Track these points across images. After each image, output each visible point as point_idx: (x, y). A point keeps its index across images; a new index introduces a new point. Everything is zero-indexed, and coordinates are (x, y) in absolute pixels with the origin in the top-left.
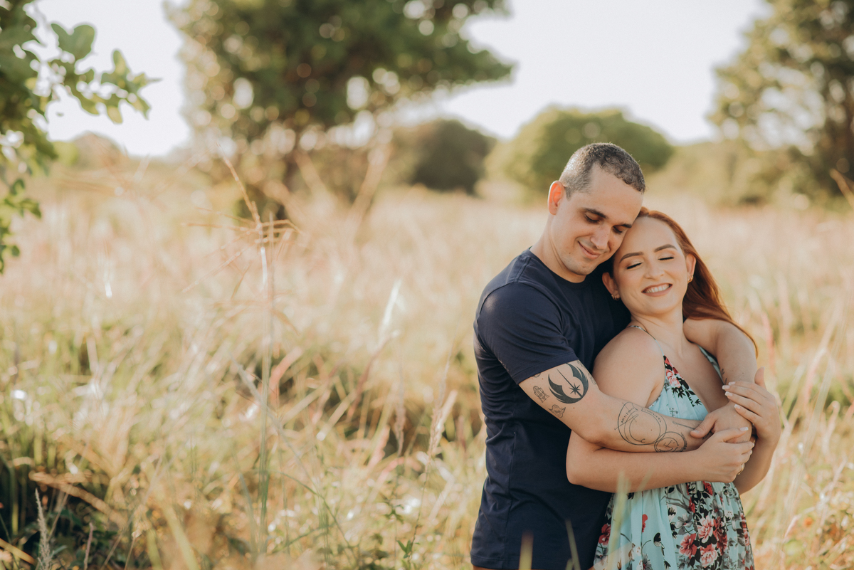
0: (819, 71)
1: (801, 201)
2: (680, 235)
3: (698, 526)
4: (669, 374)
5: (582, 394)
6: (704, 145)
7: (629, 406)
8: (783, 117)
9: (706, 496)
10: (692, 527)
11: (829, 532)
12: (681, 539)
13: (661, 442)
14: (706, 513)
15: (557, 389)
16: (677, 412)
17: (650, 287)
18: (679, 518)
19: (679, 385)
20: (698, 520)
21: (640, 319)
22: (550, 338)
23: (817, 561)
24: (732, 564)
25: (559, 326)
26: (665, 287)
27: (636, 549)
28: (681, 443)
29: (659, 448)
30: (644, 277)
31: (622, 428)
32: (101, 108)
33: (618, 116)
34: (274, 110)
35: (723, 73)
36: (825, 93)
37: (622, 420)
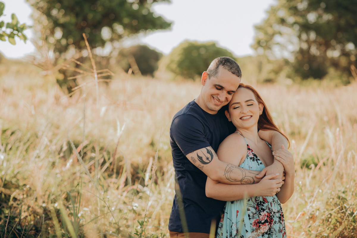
0: (297, 27)
1: (289, 81)
2: (257, 95)
3: (260, 216)
4: (249, 152)
5: (210, 161)
6: (249, 57)
7: (230, 166)
8: (282, 47)
9: (264, 203)
10: (257, 216)
11: (311, 218)
12: (253, 221)
13: (243, 181)
14: (264, 210)
15: (200, 158)
16: (251, 168)
17: (243, 117)
18: (252, 212)
19: (253, 157)
20: (260, 213)
21: (240, 130)
22: (198, 137)
23: (307, 230)
24: (275, 231)
25: (203, 132)
26: (250, 117)
27: (234, 225)
28: (252, 180)
29: (243, 183)
30: (240, 112)
31: (226, 175)
32: (7, 38)
33: (214, 45)
34: (71, 40)
35: (258, 28)
36: (299, 37)
37: (226, 171)
